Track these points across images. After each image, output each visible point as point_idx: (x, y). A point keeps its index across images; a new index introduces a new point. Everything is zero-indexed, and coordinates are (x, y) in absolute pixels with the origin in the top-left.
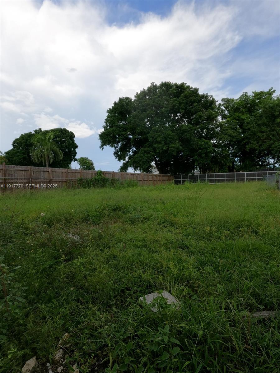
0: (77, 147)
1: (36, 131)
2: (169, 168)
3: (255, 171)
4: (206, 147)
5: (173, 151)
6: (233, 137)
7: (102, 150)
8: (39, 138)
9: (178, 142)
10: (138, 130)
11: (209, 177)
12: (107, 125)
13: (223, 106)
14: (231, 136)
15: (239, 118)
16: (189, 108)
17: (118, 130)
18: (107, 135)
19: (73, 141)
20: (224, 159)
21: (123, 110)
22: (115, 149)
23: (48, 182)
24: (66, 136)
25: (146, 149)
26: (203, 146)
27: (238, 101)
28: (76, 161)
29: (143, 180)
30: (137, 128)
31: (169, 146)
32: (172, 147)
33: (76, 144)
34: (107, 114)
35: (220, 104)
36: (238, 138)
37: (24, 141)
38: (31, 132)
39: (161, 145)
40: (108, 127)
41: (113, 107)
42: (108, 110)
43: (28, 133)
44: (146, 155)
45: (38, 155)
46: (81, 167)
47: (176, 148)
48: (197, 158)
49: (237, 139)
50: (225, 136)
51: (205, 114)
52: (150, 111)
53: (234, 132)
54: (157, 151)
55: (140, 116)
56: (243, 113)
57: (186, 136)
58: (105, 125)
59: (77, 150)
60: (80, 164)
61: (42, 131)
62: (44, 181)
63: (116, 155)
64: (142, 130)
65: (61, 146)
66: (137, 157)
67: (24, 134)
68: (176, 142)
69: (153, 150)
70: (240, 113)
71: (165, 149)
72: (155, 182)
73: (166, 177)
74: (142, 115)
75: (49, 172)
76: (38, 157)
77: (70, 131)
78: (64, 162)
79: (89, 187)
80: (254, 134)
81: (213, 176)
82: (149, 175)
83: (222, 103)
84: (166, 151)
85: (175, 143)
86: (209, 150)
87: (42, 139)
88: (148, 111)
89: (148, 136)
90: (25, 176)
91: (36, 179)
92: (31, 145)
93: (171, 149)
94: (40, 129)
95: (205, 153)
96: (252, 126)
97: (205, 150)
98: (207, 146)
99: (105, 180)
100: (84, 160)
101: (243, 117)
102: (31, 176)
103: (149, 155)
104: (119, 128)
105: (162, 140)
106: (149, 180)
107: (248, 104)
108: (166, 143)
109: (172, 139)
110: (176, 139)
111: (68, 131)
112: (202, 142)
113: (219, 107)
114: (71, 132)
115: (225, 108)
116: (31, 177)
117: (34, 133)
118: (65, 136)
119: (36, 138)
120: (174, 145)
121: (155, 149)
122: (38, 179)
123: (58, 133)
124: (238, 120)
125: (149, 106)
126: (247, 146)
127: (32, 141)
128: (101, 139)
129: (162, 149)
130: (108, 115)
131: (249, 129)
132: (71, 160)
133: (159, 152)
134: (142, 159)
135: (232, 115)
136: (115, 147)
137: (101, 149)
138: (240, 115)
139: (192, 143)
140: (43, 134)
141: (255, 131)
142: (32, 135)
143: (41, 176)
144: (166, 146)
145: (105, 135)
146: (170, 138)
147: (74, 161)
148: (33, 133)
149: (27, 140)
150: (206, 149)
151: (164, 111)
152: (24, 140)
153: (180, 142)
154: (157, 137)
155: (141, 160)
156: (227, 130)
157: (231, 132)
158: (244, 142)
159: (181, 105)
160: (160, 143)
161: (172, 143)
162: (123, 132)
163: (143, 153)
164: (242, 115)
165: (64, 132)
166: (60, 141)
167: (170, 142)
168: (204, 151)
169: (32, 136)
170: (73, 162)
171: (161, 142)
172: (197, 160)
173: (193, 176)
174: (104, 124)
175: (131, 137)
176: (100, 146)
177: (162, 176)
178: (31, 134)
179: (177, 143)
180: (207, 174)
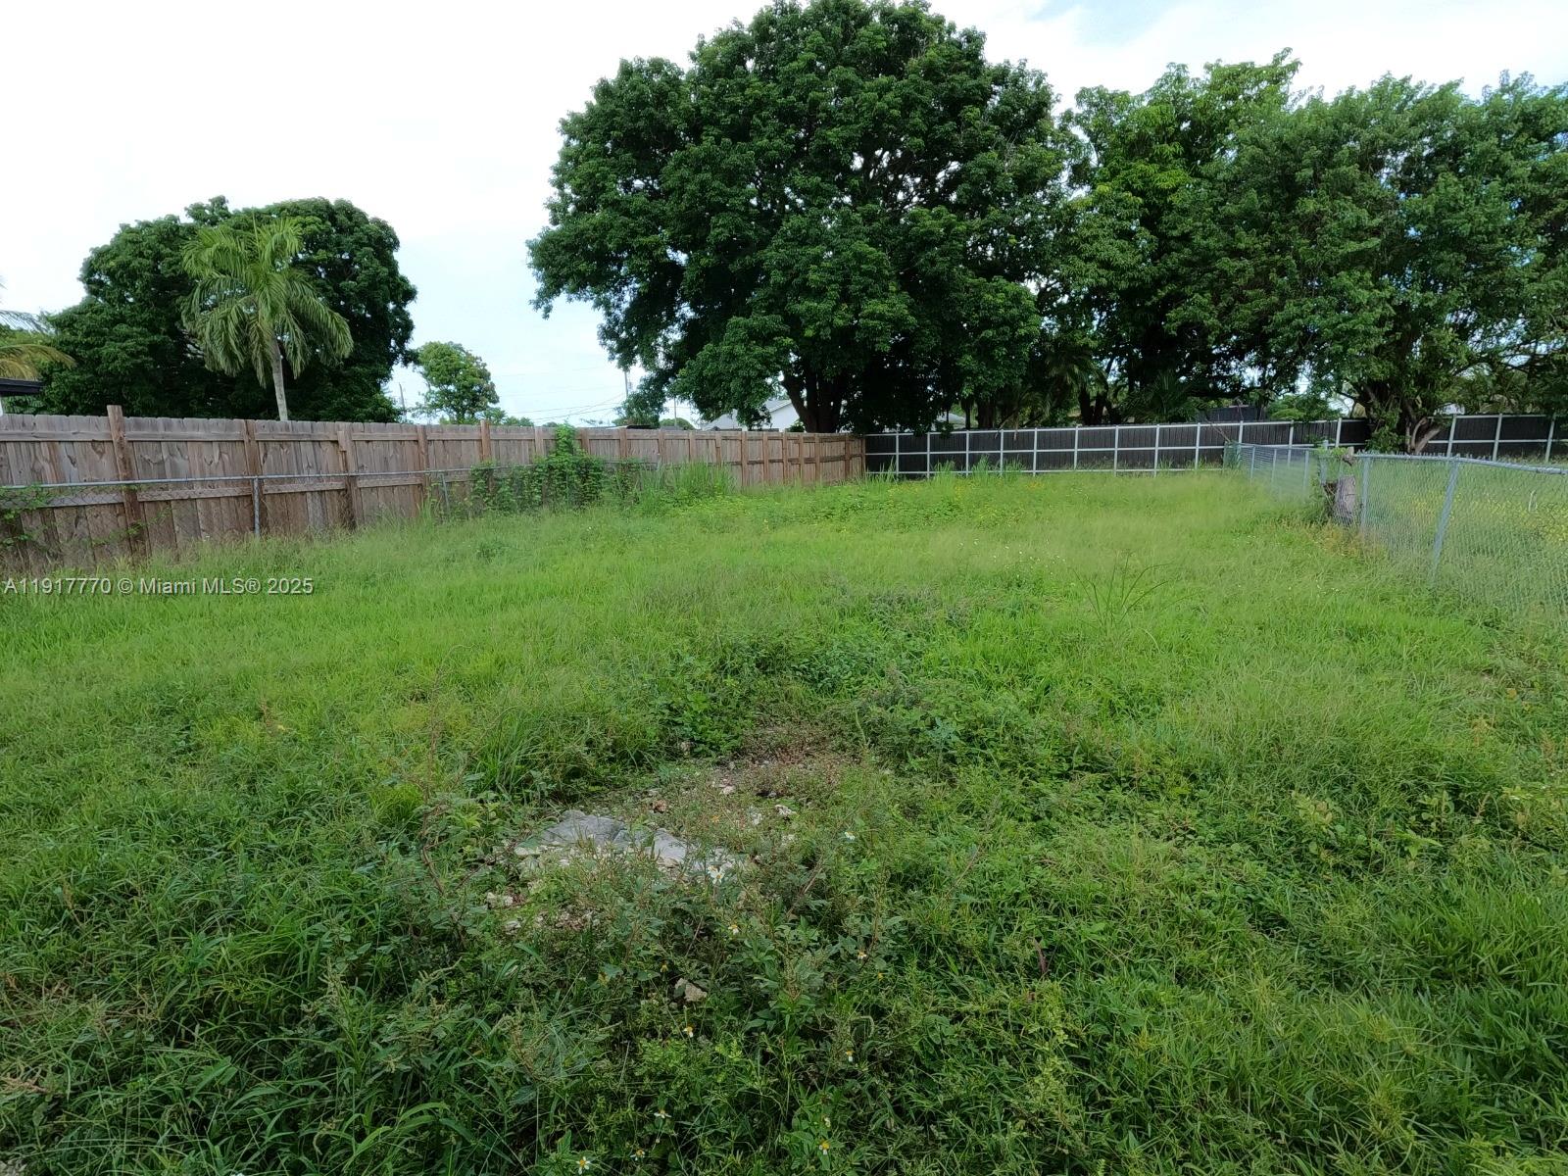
0: (410, 294)
1: (196, 211)
2: (844, 402)
3: (1194, 421)
4: (1013, 317)
5: (875, 335)
6: (1120, 270)
7: (546, 316)
8: (220, 250)
9: (897, 292)
10: (718, 231)
11: (1010, 443)
12: (563, 195)
13: (1083, 125)
14: (1113, 268)
15: (1146, 183)
16: (940, 129)
17: (625, 225)
18: (570, 248)
19: (392, 266)
20: (1076, 370)
21: (641, 124)
22: (609, 314)
23: (339, 491)
24: (356, 242)
25: (756, 320)
26: (1002, 311)
27: (1145, 104)
28: (411, 364)
29: (744, 463)
30: (714, 219)
31: (859, 310)
32: (871, 316)
33: (404, 280)
34: (559, 141)
35: (1068, 116)
36: (1138, 279)
37: (145, 262)
38: (176, 219)
39: (823, 306)
40: (571, 208)
41: (589, 105)
42: (564, 123)
43: (158, 223)
44: (758, 350)
45: (226, 336)
46: (433, 388)
47: (890, 320)
48: (974, 366)
49: (1132, 279)
50: (1089, 265)
51: (1011, 162)
52: (770, 139)
53: (1123, 251)
54: (809, 333)
55: (727, 161)
56: (1162, 161)
57: (933, 262)
58: (557, 199)
59: (410, 308)
60: (425, 376)
61: (231, 210)
62: (319, 487)
63: (609, 342)
64: (738, 228)
65: (337, 289)
66: (715, 357)
67: (134, 225)
68: (886, 289)
69: (786, 328)
70: (1151, 161)
71: (841, 322)
72: (794, 468)
73: (835, 444)
74: (734, 158)
75: (336, 442)
76: (227, 345)
77: (369, 218)
78: (358, 369)
79: (526, 505)
80: (1206, 260)
81: (1026, 440)
82: (770, 439)
83: (1077, 111)
84: (844, 335)
85: (886, 297)
86: (1022, 332)
87: (235, 253)
88: (761, 134)
89: (762, 262)
90: (227, 466)
91: (282, 481)
92: (182, 284)
93: (871, 323)
94: (220, 202)
95: (1006, 344)
96: (1199, 224)
97: (1007, 329)
98: (1015, 311)
99: (592, 472)
100: (443, 355)
101: (1165, 181)
102: (255, 467)
103: (771, 350)
104: (627, 213)
105: (830, 282)
106: (772, 461)
107: (1181, 119)
108: (845, 297)
109: (871, 276)
110: (888, 278)
111: (363, 215)
112: (996, 293)
113: (1063, 129)
114: (377, 221)
115: (1088, 133)
116: (255, 473)
117: (191, 221)
118: (349, 239)
119: (207, 246)
120: (881, 308)
121: (794, 323)
122: (291, 480)
123: (315, 225)
124: (1142, 194)
125: (764, 114)
126: (1171, 314)
127: (189, 265)
128: (539, 265)
129: (830, 324)
130: (567, 145)
131: (1185, 238)
132: (390, 360)
133: (816, 338)
134: (738, 369)
135: (1119, 172)
136: (607, 305)
137: (541, 311)
138: (1152, 169)
139: (954, 295)
140: (237, 227)
141: (1208, 248)
142: (181, 233)
143: (305, 466)
144: (847, 311)
145: (564, 247)
146: (863, 274)
147: (406, 363)
148: (186, 220)
149: (158, 257)
150: (1012, 323)
151: (833, 141)
152: (141, 254)
153: (903, 289)
154: (807, 264)
155: (734, 374)
156: (1096, 237)
157: (1110, 249)
158: (1162, 293)
159: (912, 114)
160: (819, 294)
161: (872, 296)
162: (645, 235)
163: (743, 341)
164: (1162, 170)
165: (341, 217)
166: (329, 264)
167: (864, 290)
168: (1005, 333)
169: (184, 238)
170: (398, 370)
171: (825, 290)
172: (970, 372)
173: (947, 438)
174: (553, 194)
175: (682, 258)
176: (535, 297)
177: (823, 440)
178: (178, 228)
179: (893, 299)
180: (1002, 431)
